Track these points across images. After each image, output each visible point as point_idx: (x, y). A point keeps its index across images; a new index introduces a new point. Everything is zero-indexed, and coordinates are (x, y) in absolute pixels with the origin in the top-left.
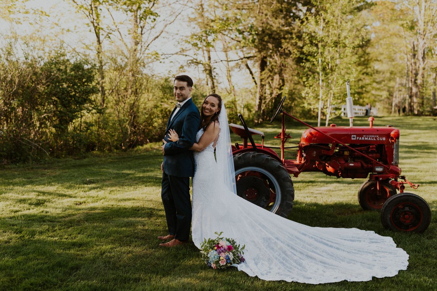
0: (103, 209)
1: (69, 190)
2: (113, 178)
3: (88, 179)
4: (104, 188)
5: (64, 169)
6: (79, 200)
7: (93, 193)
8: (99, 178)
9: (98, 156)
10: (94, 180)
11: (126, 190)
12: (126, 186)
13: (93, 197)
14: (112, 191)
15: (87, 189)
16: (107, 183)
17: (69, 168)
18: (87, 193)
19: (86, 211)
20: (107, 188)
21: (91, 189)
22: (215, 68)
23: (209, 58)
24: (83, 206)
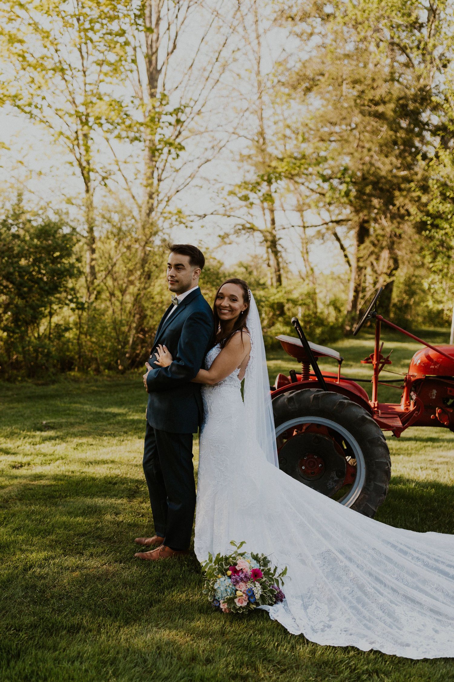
0: (56, 478)
1: (8, 440)
2: (89, 421)
3: (44, 422)
4: (69, 439)
5: (11, 401)
6: (19, 459)
7: (47, 447)
8: (64, 420)
9: (76, 380)
10: (54, 423)
11: (105, 443)
12: (106, 436)
13: (45, 455)
14: (81, 444)
15: (38, 439)
16: (75, 430)
17: (19, 401)
18: (37, 447)
19: (24, 481)
20: (72, 439)
21: (45, 439)
22: (279, 239)
23: (273, 222)
24: (23, 471)
